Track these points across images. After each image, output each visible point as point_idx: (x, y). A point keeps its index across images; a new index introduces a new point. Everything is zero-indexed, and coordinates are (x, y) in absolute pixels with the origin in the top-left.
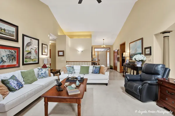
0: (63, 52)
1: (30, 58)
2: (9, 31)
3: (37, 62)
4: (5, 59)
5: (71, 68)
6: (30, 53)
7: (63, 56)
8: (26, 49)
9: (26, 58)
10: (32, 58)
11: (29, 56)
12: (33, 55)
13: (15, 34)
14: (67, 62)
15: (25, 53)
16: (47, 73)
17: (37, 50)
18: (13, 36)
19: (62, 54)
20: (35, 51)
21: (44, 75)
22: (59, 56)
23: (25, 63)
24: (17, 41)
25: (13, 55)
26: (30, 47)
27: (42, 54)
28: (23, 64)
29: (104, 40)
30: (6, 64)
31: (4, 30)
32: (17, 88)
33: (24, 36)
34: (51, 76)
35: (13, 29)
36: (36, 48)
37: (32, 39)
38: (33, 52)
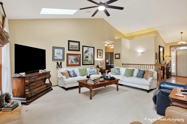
0: (119, 54)
1: (87, 60)
2: (75, 46)
3: (93, 63)
4: (73, 61)
5: (117, 70)
6: (87, 57)
7: (119, 58)
8: (85, 55)
9: (84, 61)
10: (89, 60)
11: (87, 59)
12: (90, 59)
13: (78, 47)
14: (123, 64)
15: (84, 57)
16: (95, 71)
17: (93, 55)
18: (77, 48)
19: (118, 57)
20: (92, 55)
21: (93, 73)
22: (116, 58)
23: (84, 64)
24: (79, 50)
25: (77, 59)
26: (88, 53)
27: (97, 58)
28: (83, 64)
29: (182, 33)
30: (73, 64)
31: (73, 46)
32: (73, 76)
33: (83, 46)
34: (99, 74)
35: (77, 44)
36: (92, 54)
37: (89, 48)
38: (90, 56)
